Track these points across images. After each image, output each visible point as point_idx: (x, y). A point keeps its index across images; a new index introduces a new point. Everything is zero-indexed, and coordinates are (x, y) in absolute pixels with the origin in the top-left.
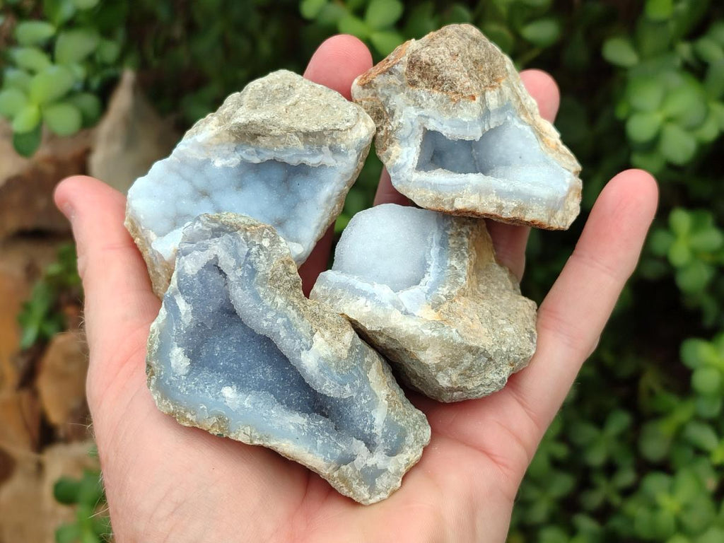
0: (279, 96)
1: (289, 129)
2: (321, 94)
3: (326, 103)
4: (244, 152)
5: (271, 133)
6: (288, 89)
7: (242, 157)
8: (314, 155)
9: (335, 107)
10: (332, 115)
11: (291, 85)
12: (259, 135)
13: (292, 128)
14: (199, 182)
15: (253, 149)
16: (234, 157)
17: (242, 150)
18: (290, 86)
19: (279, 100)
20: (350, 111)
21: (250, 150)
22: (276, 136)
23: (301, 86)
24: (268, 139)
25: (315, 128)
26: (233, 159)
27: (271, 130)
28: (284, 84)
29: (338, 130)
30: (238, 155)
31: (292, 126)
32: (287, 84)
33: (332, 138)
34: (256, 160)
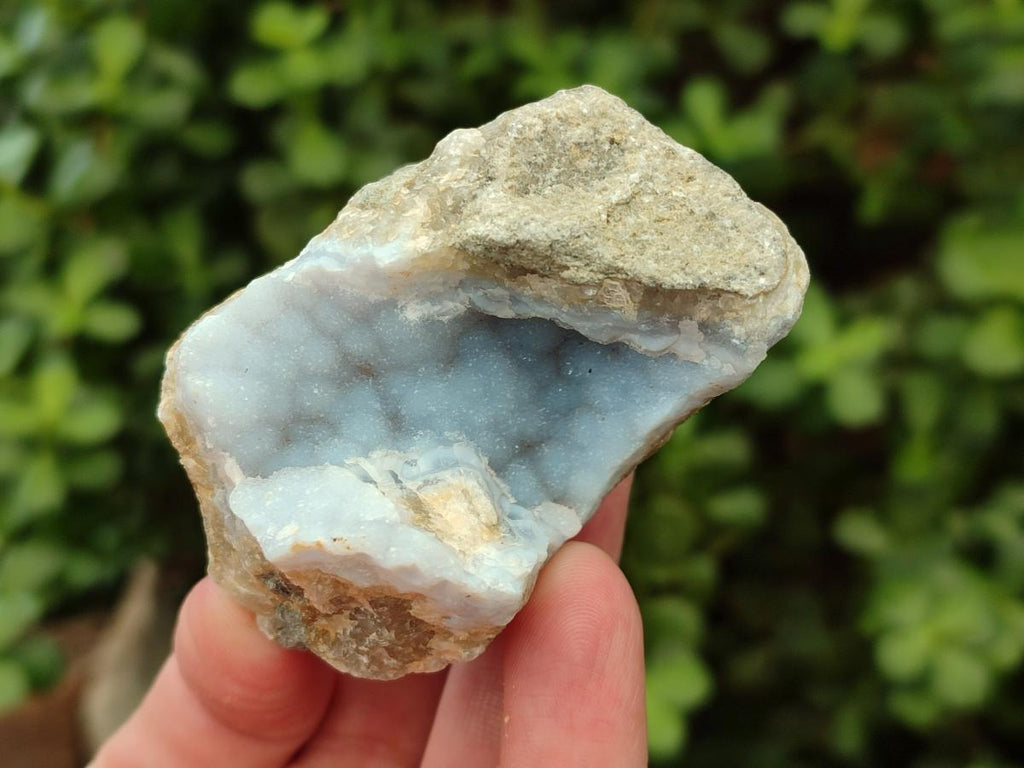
0: (585, 163)
1: (611, 272)
2: (690, 179)
3: (706, 210)
4: (481, 293)
5: (565, 274)
6: (607, 147)
7: (471, 302)
8: (655, 332)
9: (728, 223)
10: (721, 246)
11: (617, 138)
12: (533, 272)
13: (618, 270)
14: (359, 345)
15: (506, 293)
16: (452, 301)
17: (477, 288)
18: (612, 141)
19: (586, 178)
20: (767, 244)
21: (498, 291)
22: (577, 284)
23: (641, 147)
24: (554, 284)
25: (677, 279)
26: (451, 305)
27: (567, 268)
28: (596, 131)
29: (736, 293)
30: (463, 295)
31: (621, 265)
32: (606, 133)
33: (715, 309)
34: (506, 312)
